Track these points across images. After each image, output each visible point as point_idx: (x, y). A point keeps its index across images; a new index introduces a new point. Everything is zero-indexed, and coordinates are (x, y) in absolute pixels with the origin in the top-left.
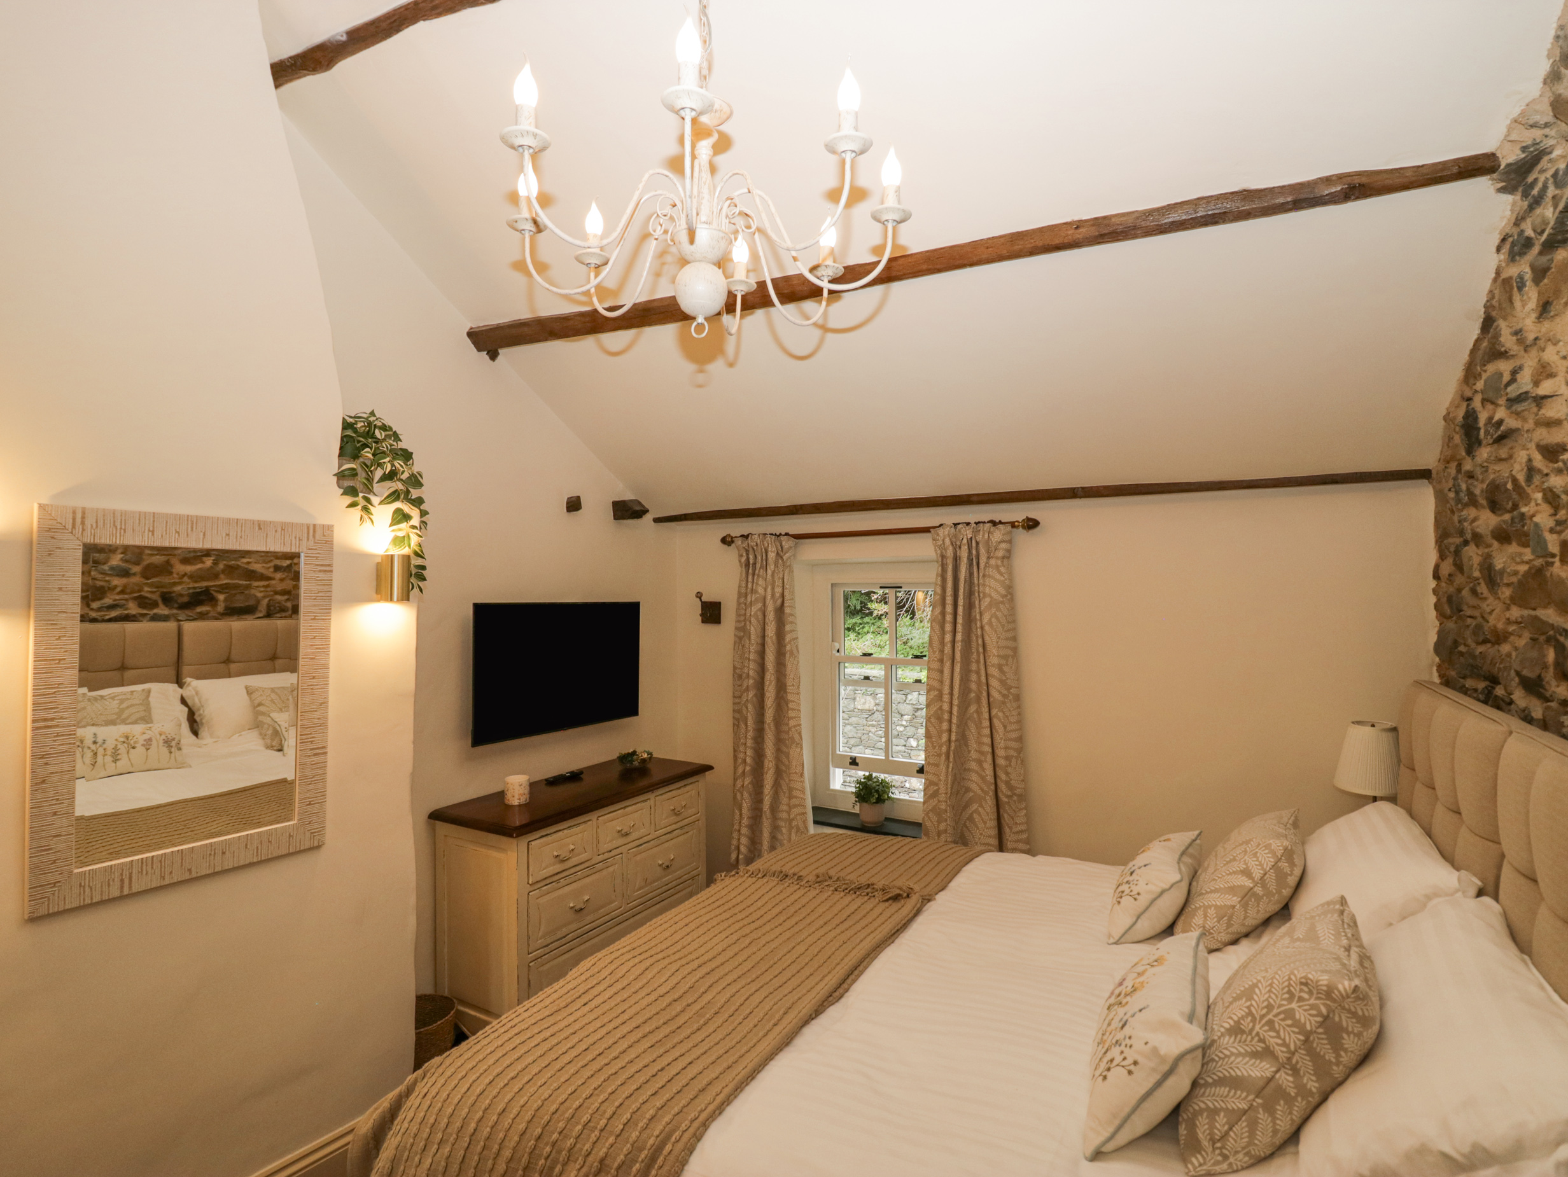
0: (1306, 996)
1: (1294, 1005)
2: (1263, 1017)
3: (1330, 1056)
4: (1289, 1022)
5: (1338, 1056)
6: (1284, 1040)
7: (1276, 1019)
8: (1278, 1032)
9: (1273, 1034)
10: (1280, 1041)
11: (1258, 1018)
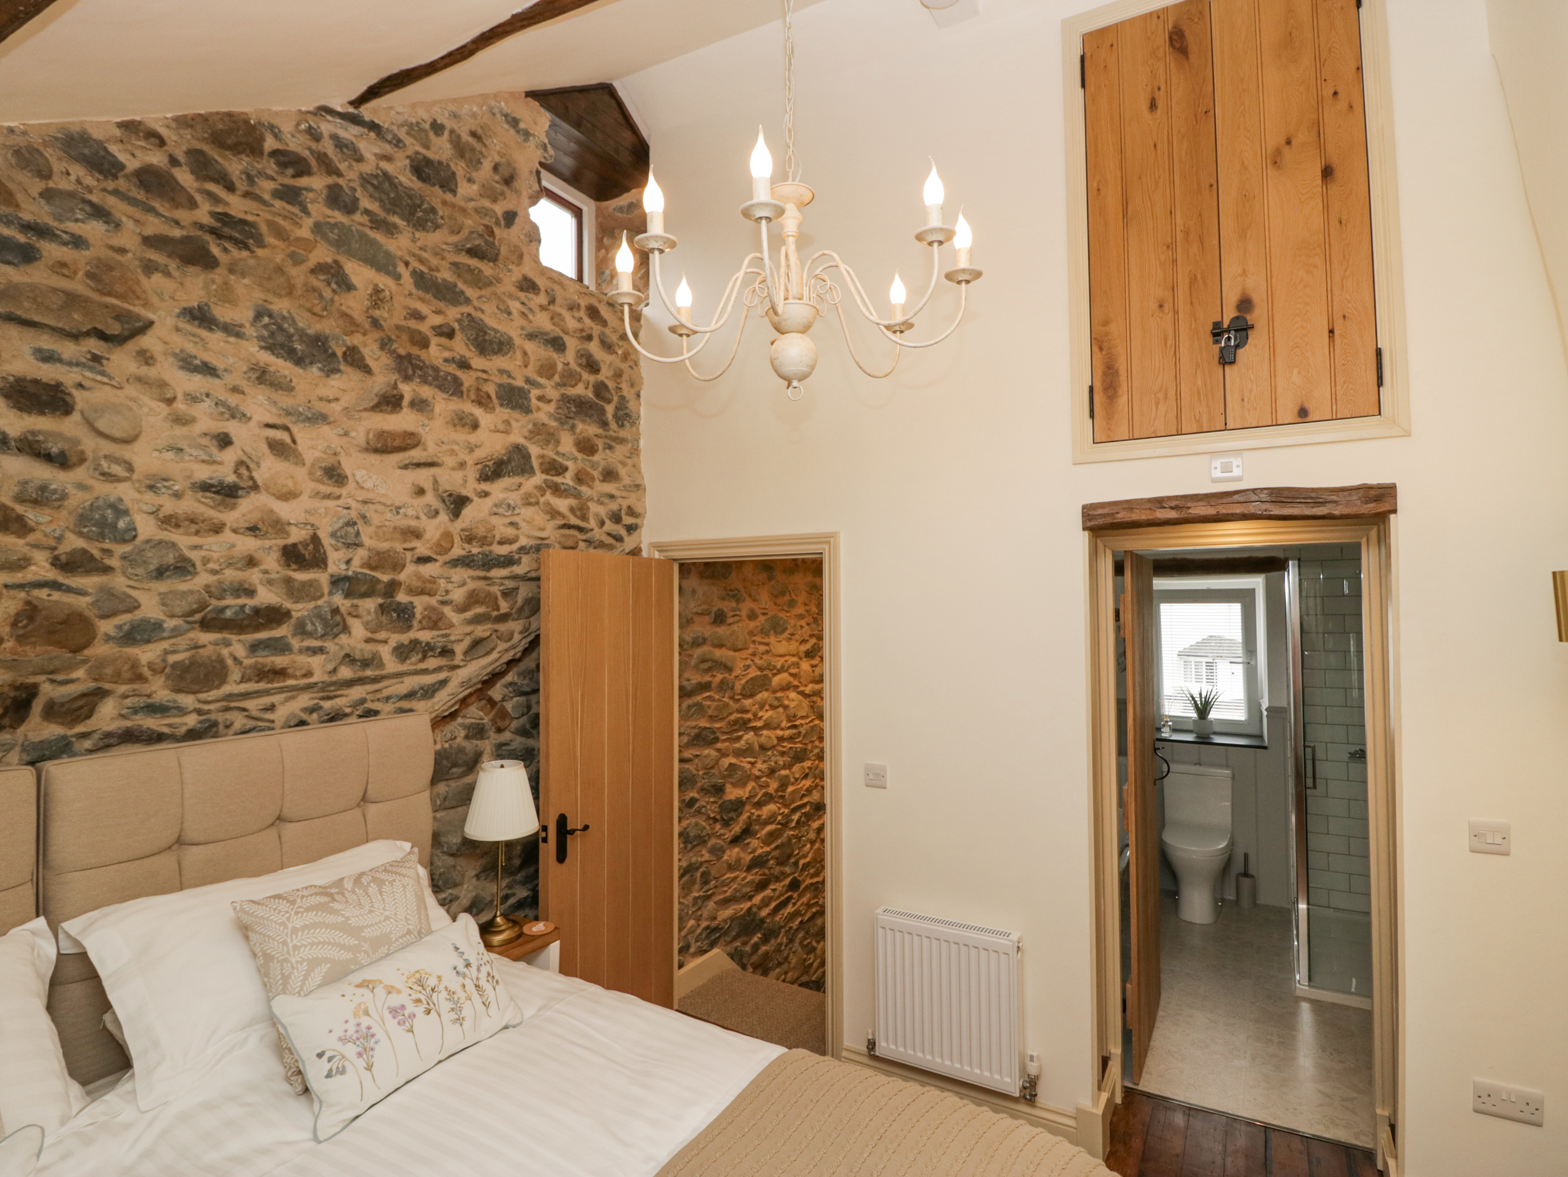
0: (288, 915)
1: (290, 926)
2: (288, 953)
3: (340, 919)
4: (300, 933)
5: (343, 916)
6: (309, 943)
7: (294, 942)
8: (303, 945)
9: (302, 949)
10: (308, 948)
11: (287, 956)
